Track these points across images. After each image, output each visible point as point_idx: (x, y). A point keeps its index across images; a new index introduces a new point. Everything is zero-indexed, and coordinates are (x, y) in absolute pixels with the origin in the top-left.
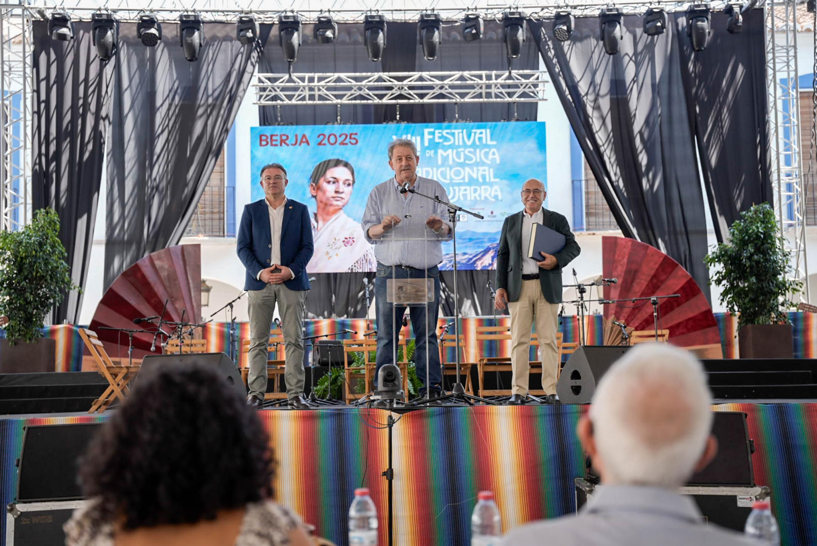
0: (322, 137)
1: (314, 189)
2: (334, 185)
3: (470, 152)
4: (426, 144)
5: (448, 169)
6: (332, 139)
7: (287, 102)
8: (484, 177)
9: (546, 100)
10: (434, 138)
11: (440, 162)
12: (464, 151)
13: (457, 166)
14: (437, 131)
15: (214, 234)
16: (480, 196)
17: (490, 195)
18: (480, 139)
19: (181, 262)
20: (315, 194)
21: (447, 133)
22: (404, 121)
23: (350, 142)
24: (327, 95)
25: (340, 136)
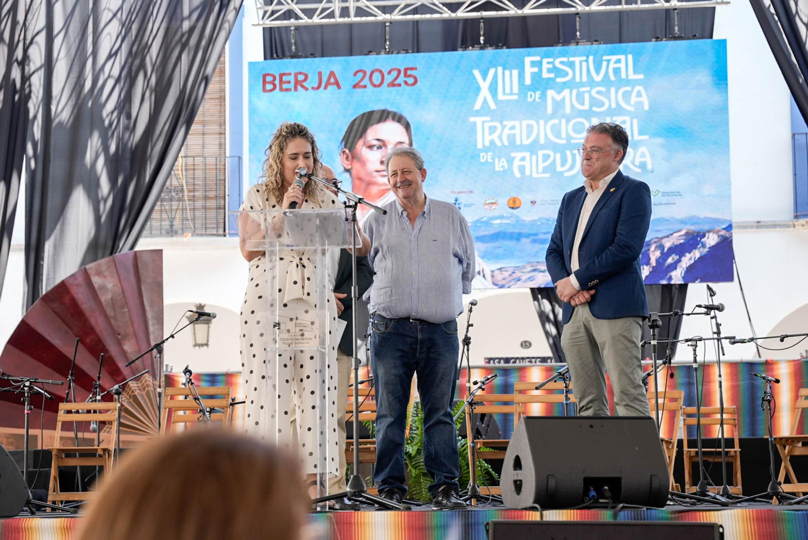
0: (360, 75)
1: (347, 158)
2: (380, 151)
3: (599, 93)
4: (528, 81)
5: (564, 121)
6: (377, 78)
7: (305, 20)
9: (729, 3)
10: (541, 71)
11: (550, 110)
12: (589, 92)
13: (576, 117)
14: (545, 61)
15: (209, 231)
17: (633, 162)
18: (617, 71)
19: (133, 279)
20: (349, 167)
21: (562, 63)
22: (491, 46)
23: (406, 83)
24: (368, 7)
25: (389, 73)
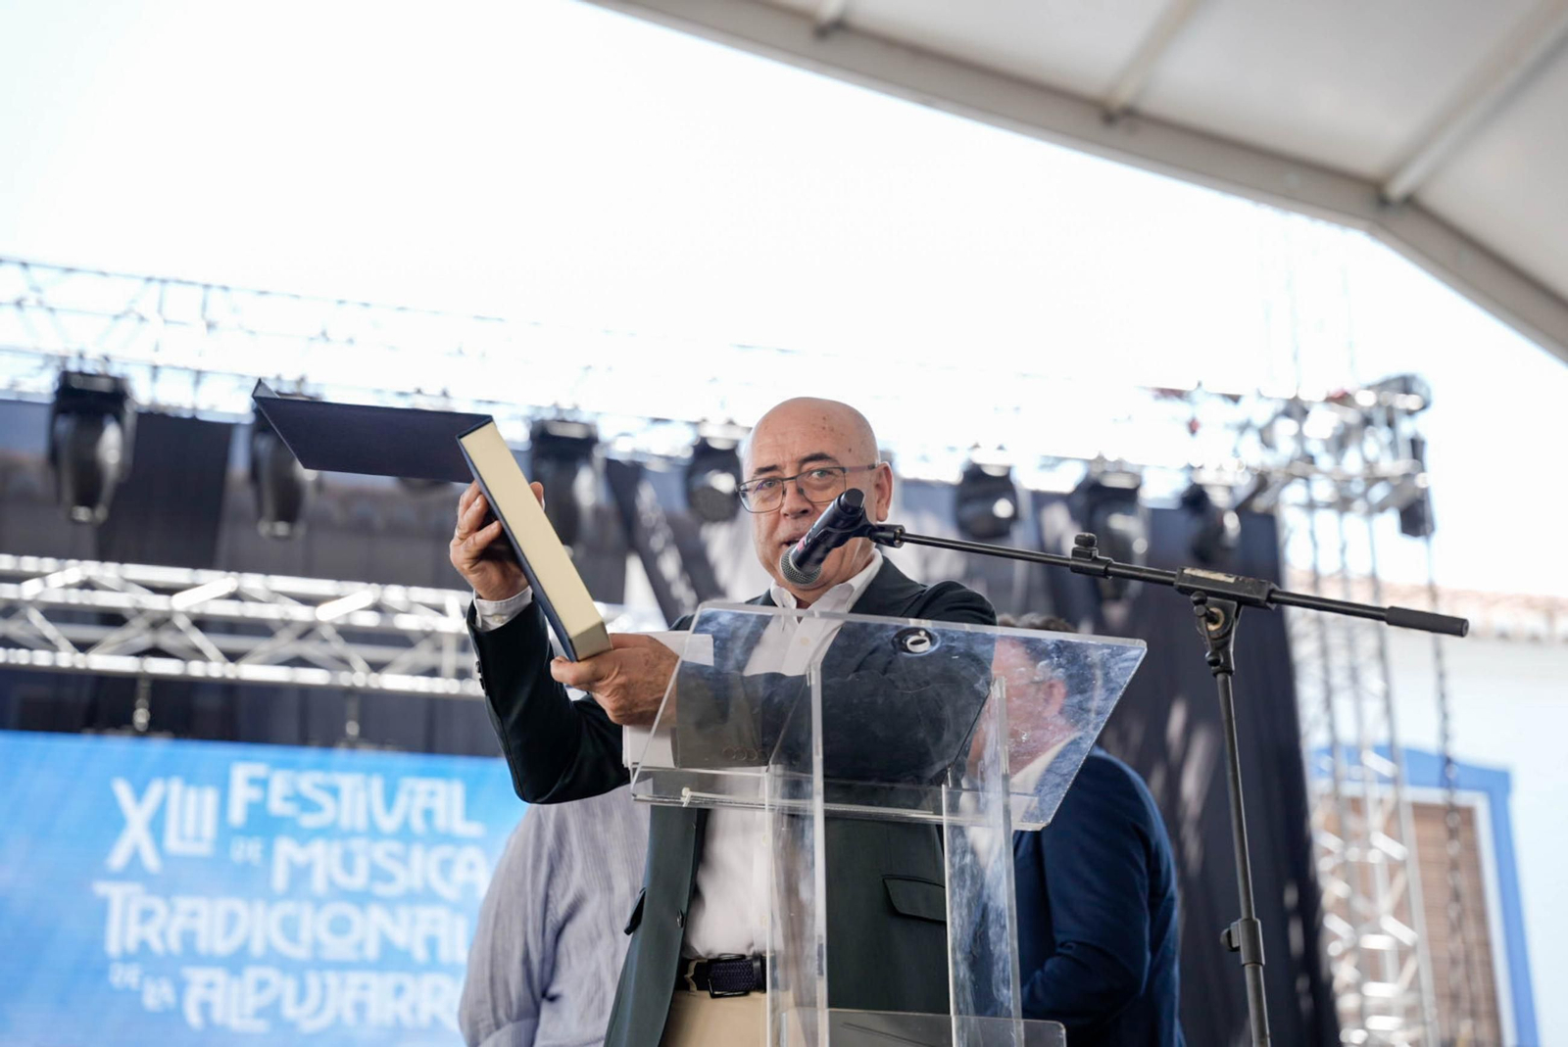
4: (237, 815)
5: (308, 908)
8: (432, 944)
10: (266, 798)
12: (368, 851)
14: (276, 777)
16: (414, 1010)
18: (428, 814)
21: (316, 785)
22: (161, 733)
